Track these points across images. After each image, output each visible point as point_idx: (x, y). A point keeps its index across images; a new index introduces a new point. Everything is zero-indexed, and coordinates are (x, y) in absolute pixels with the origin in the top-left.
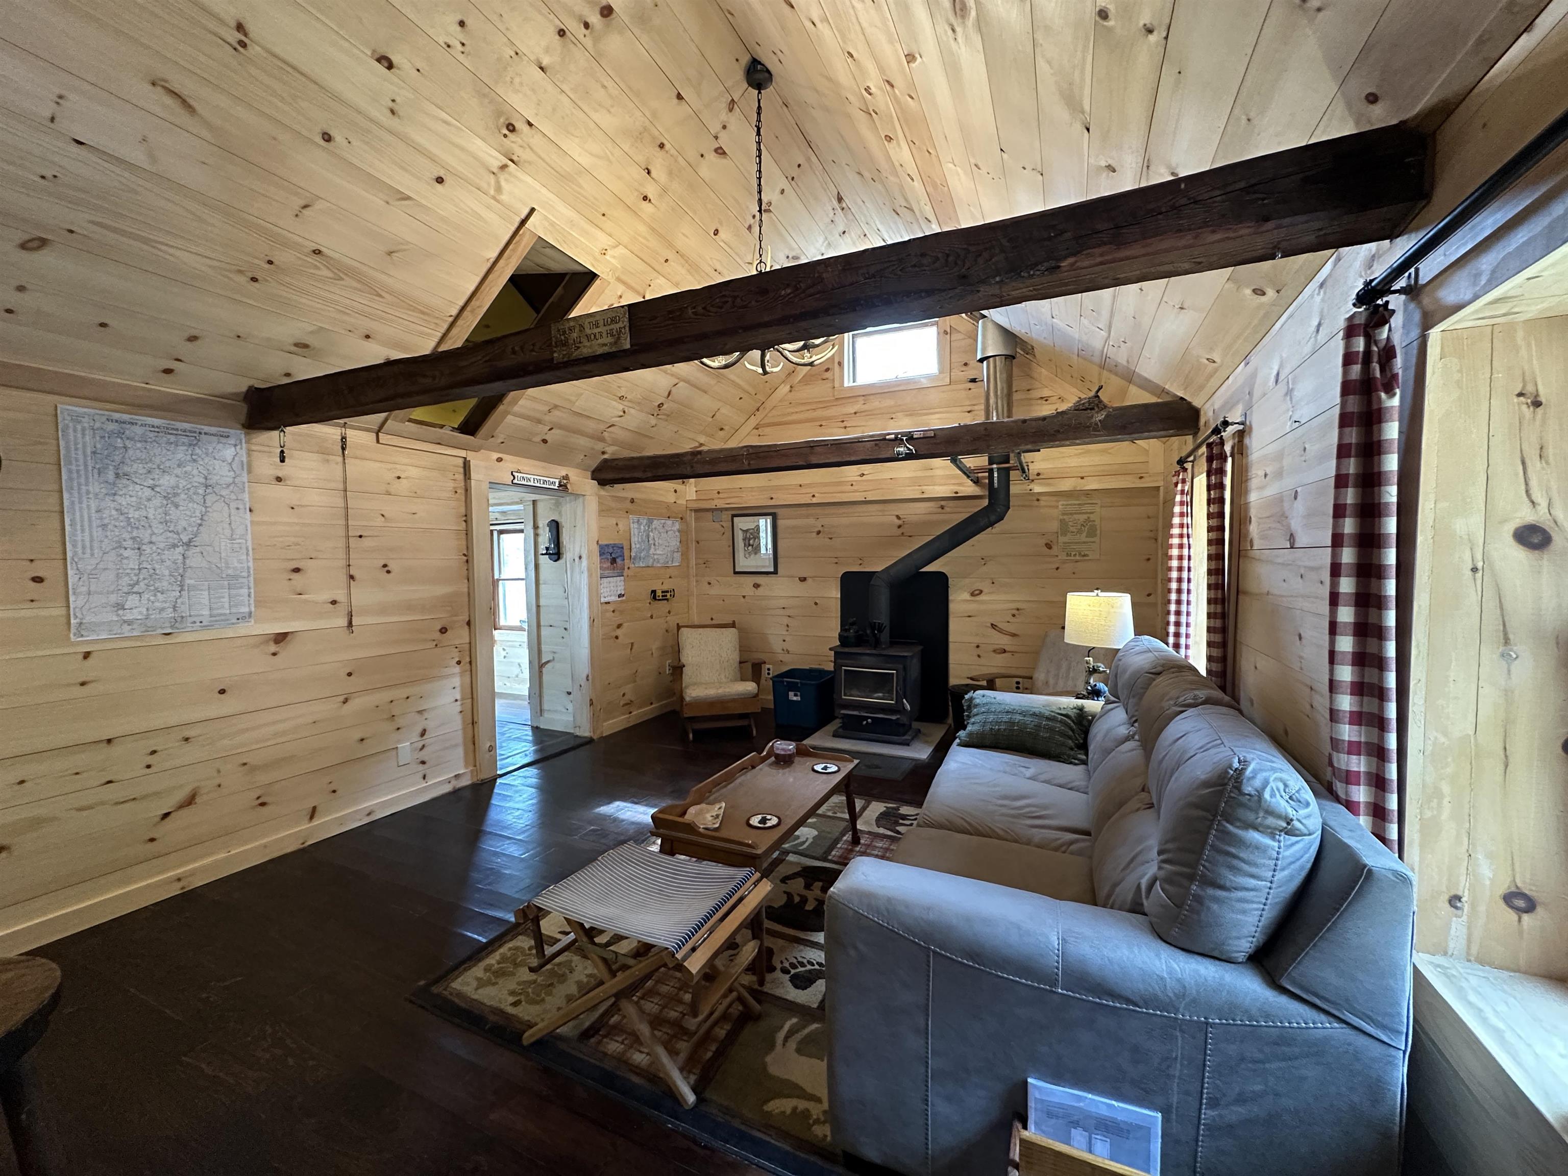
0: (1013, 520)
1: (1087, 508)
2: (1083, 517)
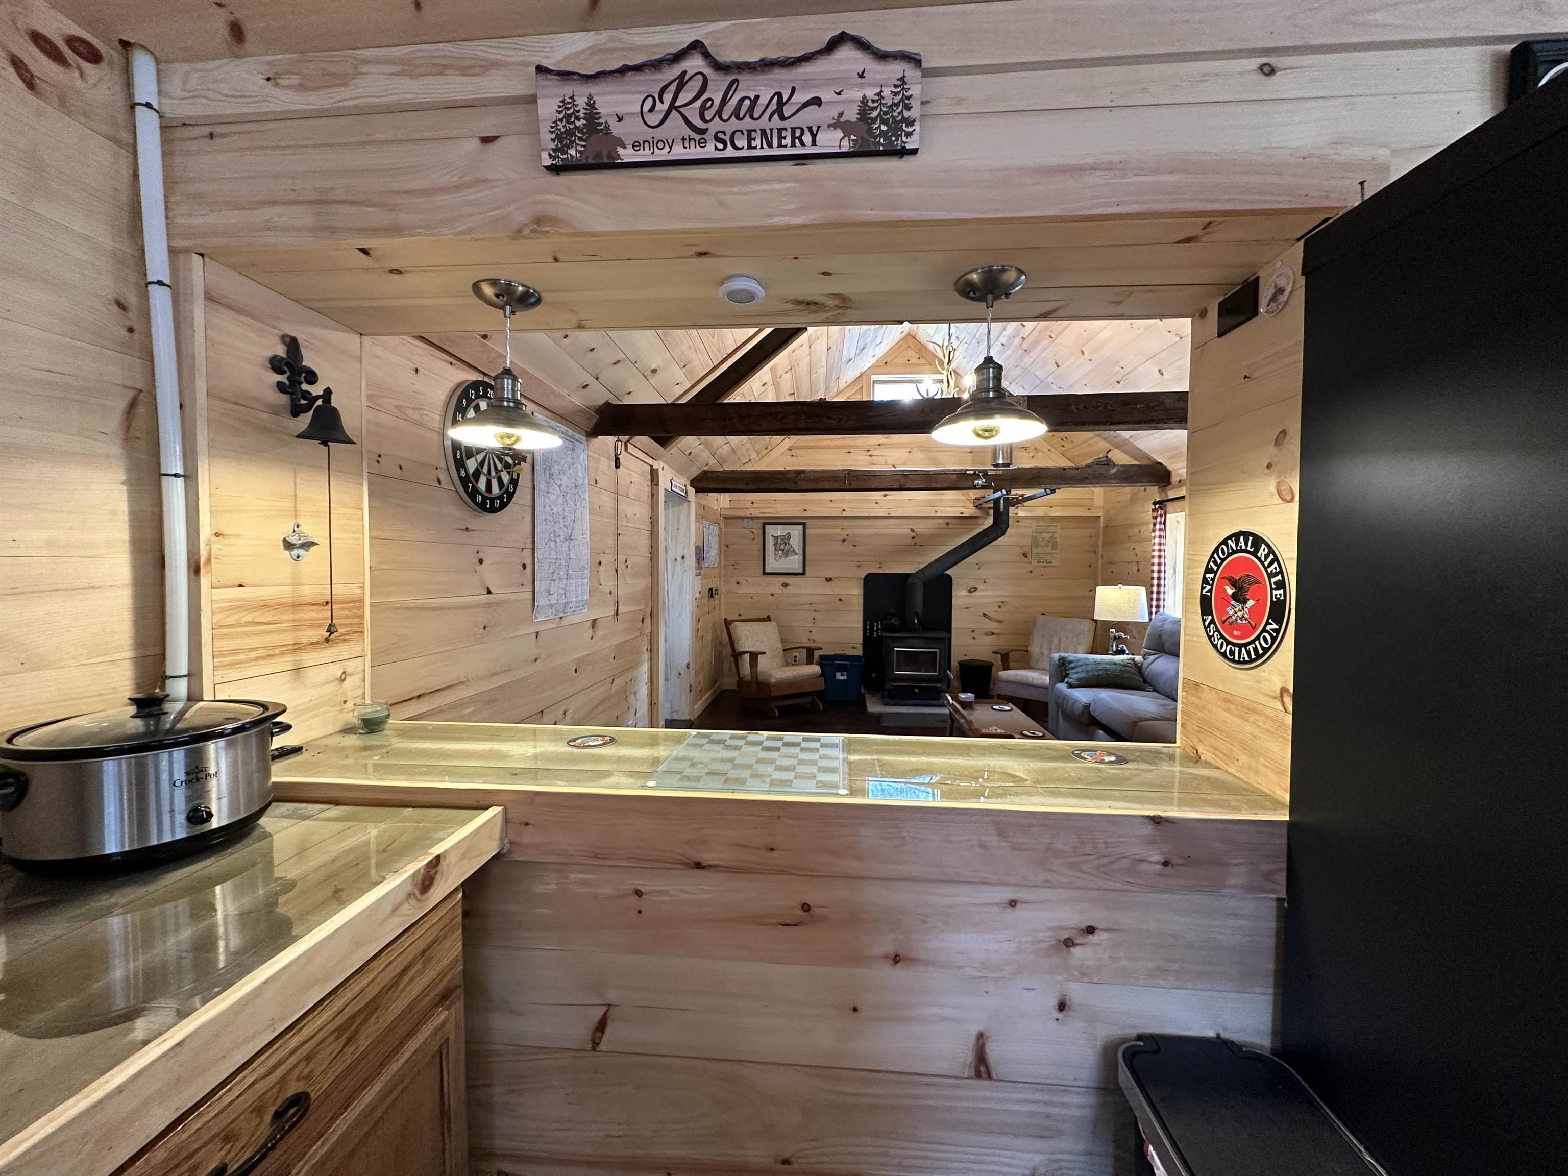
0: (1009, 536)
1: (1051, 529)
2: (1049, 535)
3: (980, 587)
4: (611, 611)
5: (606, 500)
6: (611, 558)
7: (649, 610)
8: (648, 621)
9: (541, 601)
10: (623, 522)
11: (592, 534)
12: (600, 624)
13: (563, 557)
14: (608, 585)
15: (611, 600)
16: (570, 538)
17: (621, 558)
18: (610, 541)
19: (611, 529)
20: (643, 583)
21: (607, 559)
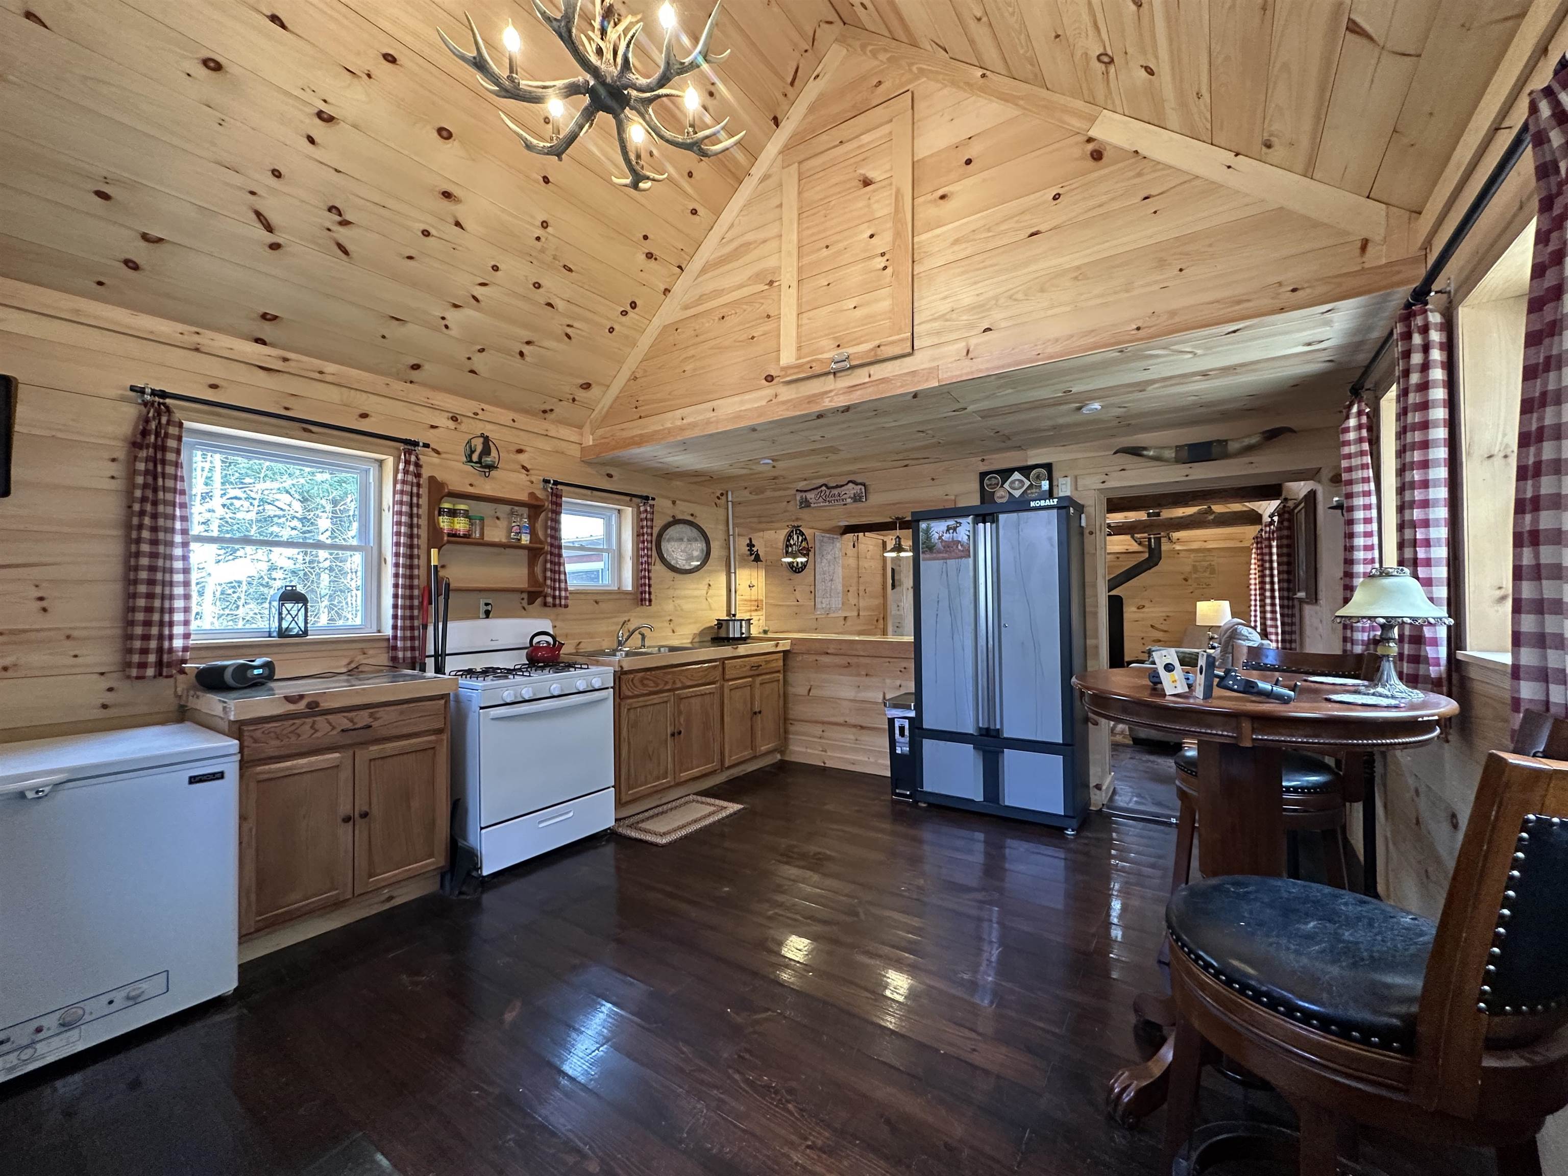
0: (1163, 566)
1: (1211, 558)
2: (1206, 564)
3: (1147, 605)
4: (856, 614)
5: (852, 562)
6: (855, 588)
7: (882, 616)
8: (881, 621)
9: (818, 606)
10: (862, 571)
11: (843, 578)
12: (849, 620)
13: (828, 589)
14: (853, 601)
15: (856, 608)
16: (832, 580)
17: (862, 588)
18: (856, 580)
19: (856, 575)
20: (878, 601)
21: (853, 589)
